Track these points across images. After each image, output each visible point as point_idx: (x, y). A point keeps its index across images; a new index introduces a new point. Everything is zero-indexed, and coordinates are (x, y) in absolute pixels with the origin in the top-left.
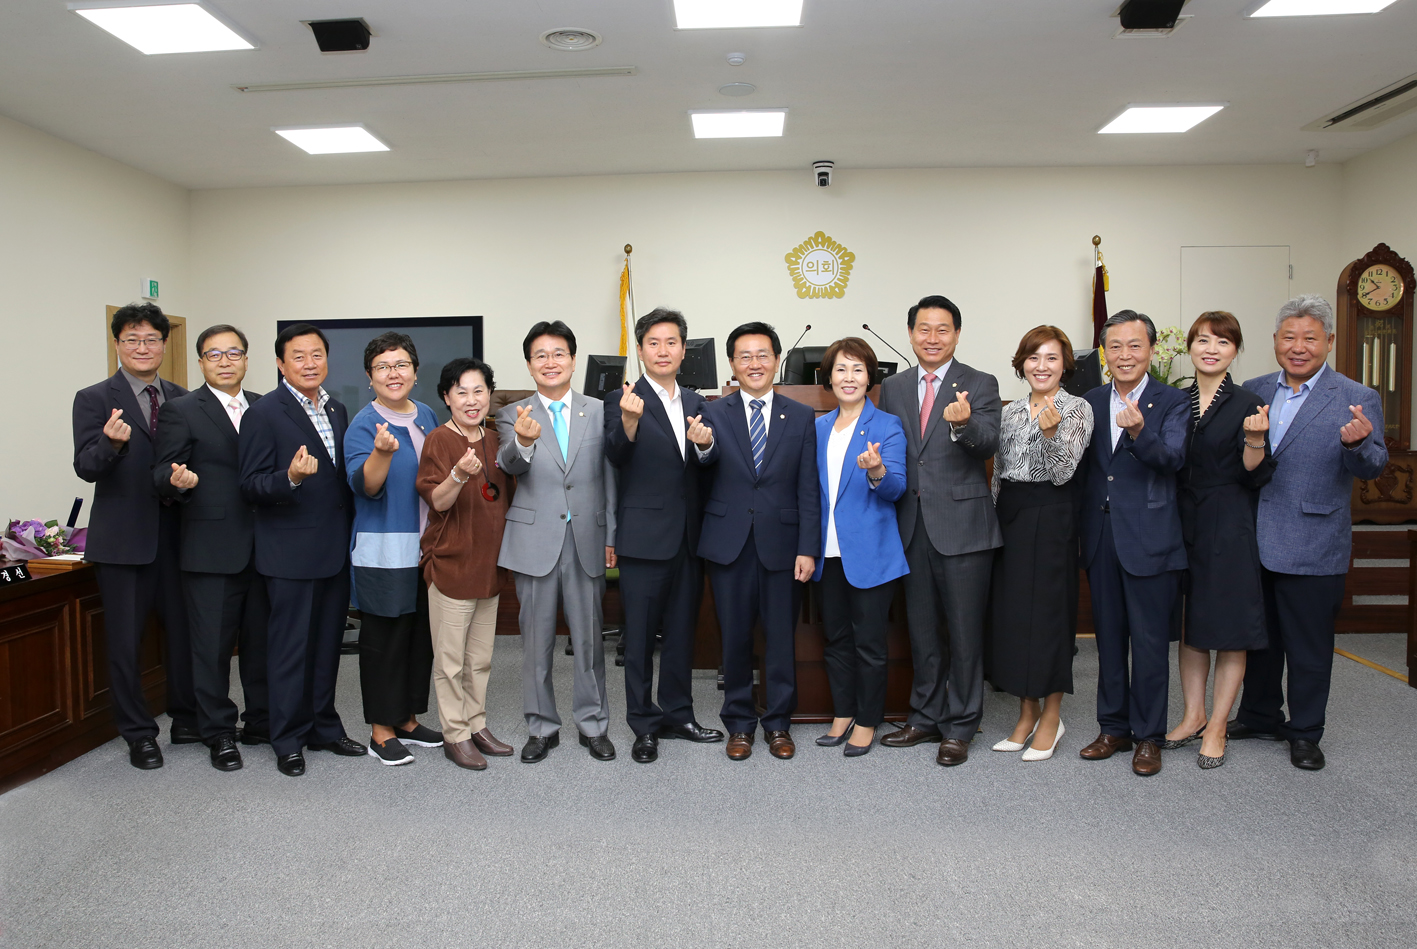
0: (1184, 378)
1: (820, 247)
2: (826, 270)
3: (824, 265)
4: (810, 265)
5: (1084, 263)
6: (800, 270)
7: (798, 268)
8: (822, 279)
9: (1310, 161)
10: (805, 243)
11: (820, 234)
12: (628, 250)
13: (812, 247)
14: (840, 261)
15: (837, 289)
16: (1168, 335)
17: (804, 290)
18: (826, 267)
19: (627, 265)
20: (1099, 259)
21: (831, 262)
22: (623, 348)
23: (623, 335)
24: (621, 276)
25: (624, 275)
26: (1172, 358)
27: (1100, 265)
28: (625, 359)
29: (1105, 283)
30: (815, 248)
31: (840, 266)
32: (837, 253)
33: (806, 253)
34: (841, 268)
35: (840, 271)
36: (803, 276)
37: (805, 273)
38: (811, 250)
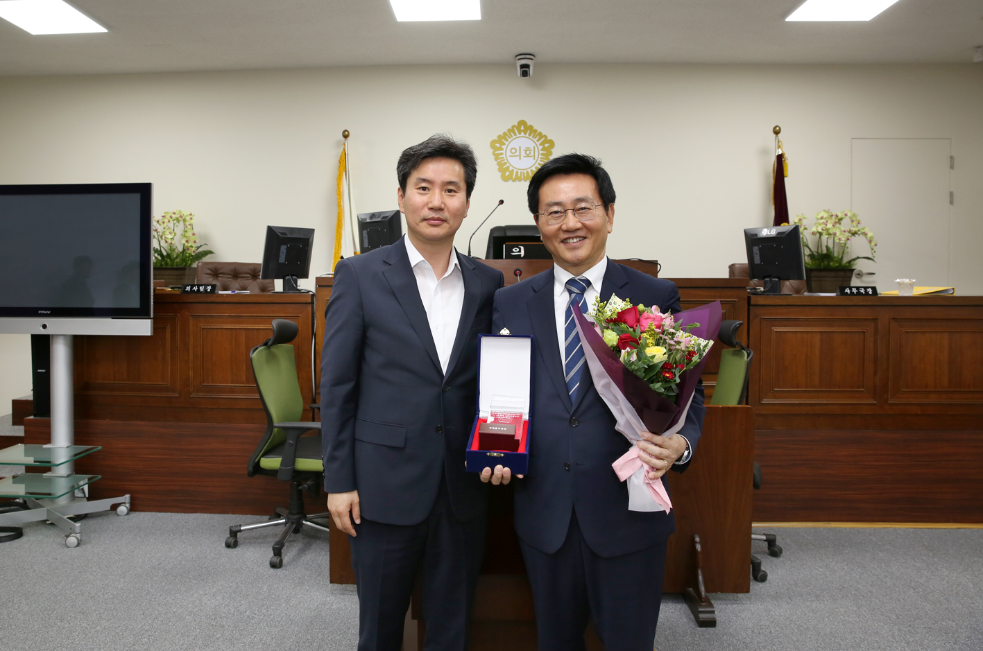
0: (858, 258)
1: (522, 134)
2: (528, 156)
3: (526, 151)
4: (513, 151)
5: (765, 152)
6: (504, 156)
7: (502, 154)
8: (524, 164)
10: (509, 130)
11: (522, 123)
12: (346, 135)
13: (515, 135)
14: (541, 147)
16: (841, 219)
17: (508, 173)
18: (528, 152)
19: (344, 149)
20: (779, 147)
21: (532, 148)
22: (338, 224)
23: (339, 213)
24: (339, 158)
25: (341, 158)
26: (848, 239)
27: (780, 153)
28: (312, 231)
29: (785, 169)
30: (518, 135)
31: (541, 152)
32: (538, 141)
33: (510, 140)
34: (542, 154)
35: (540, 156)
36: (506, 161)
37: (509, 158)
38: (514, 137)
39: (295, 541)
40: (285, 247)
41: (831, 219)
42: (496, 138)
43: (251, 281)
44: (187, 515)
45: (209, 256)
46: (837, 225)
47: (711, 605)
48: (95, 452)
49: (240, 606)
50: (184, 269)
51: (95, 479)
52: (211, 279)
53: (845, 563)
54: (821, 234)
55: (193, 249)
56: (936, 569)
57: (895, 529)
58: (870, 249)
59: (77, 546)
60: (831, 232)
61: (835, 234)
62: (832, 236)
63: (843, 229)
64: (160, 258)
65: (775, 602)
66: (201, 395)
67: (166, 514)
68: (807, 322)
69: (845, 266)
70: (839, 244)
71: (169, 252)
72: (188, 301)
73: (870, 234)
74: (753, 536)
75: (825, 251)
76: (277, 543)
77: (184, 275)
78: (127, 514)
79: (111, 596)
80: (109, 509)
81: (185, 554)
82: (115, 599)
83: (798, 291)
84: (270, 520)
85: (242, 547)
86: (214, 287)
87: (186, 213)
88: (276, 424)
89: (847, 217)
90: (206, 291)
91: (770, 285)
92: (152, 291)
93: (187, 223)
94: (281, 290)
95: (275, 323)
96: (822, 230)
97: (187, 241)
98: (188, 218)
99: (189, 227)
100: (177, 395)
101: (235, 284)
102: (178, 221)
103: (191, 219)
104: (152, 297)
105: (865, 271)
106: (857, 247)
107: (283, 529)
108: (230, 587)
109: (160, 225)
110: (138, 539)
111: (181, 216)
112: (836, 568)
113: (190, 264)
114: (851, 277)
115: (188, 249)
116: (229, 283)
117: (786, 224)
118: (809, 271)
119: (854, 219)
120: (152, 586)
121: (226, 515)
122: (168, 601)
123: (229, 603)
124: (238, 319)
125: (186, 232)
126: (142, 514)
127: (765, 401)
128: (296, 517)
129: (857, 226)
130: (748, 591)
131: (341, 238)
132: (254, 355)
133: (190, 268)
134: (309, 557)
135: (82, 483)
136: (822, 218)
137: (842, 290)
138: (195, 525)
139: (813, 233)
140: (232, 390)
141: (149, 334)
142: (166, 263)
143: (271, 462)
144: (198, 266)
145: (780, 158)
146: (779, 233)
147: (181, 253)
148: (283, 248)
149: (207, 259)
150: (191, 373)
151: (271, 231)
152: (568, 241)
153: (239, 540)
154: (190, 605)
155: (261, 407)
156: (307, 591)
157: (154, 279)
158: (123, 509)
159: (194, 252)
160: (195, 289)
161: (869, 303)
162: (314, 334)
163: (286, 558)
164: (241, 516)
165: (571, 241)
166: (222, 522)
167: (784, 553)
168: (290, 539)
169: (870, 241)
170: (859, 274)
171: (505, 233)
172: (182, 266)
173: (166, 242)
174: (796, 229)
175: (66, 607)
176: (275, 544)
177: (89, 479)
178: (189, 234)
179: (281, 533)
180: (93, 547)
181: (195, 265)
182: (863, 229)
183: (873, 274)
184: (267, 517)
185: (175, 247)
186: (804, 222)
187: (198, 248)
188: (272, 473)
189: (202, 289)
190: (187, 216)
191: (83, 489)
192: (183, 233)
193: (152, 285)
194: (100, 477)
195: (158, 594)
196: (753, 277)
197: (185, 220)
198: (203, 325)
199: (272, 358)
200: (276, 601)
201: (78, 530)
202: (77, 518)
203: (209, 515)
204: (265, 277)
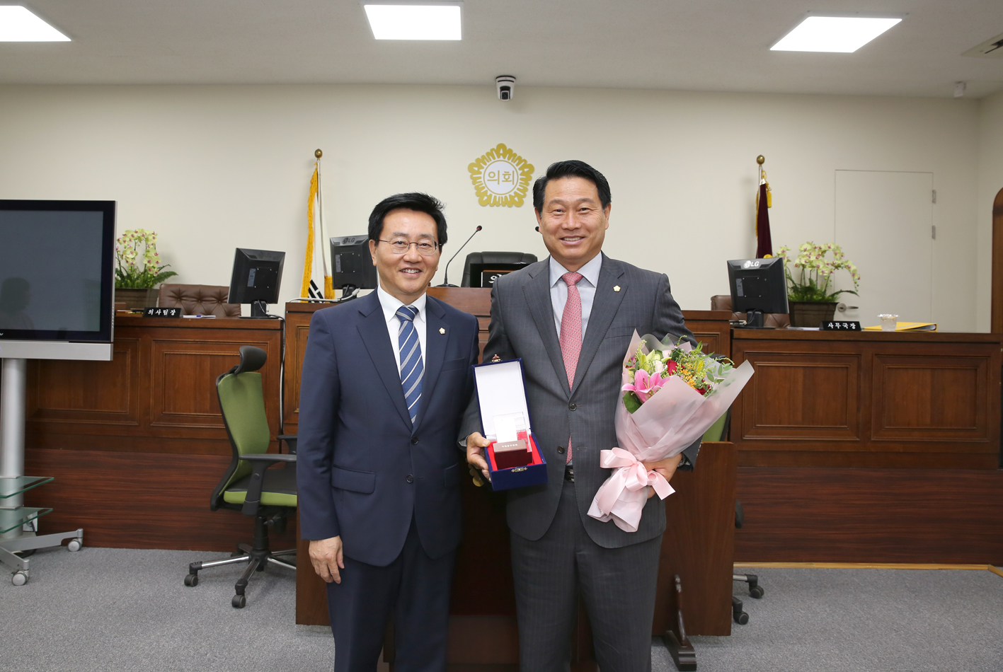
0: (841, 291)
1: (501, 158)
2: (507, 180)
3: (505, 175)
4: (492, 175)
5: (748, 181)
6: (482, 180)
7: (480, 178)
8: (502, 189)
9: (958, 93)
10: (488, 154)
11: (501, 146)
12: (318, 155)
13: (494, 158)
14: (520, 172)
15: (516, 199)
16: (824, 252)
17: (485, 198)
18: (507, 177)
19: (316, 169)
20: (763, 177)
21: (511, 173)
22: (309, 247)
23: (310, 236)
24: (311, 179)
25: (313, 179)
26: (831, 272)
27: (764, 183)
28: (283, 254)
29: (768, 199)
30: (497, 159)
31: (520, 177)
32: (517, 165)
33: (488, 164)
34: (521, 179)
35: (519, 181)
36: (484, 185)
37: (487, 183)
38: (493, 161)
39: (258, 579)
40: (255, 270)
41: (815, 251)
42: (474, 162)
43: (216, 304)
44: (143, 550)
45: (172, 277)
46: (821, 258)
47: (691, 648)
48: (47, 483)
49: (201, 648)
50: (145, 290)
51: (46, 512)
52: (174, 302)
53: (827, 605)
54: (804, 266)
55: (156, 270)
56: (918, 610)
57: (877, 570)
58: (853, 282)
59: (24, 584)
60: (814, 264)
61: (818, 267)
62: (816, 269)
63: (826, 262)
64: (120, 279)
65: (756, 645)
66: (162, 424)
67: (121, 550)
68: (791, 357)
69: (828, 300)
70: (823, 277)
71: (130, 272)
72: (150, 325)
73: (853, 268)
74: (735, 577)
75: (808, 284)
76: (240, 582)
77: (145, 297)
78: (79, 550)
79: (62, 638)
80: (60, 544)
81: (141, 592)
82: (66, 641)
83: (781, 325)
84: (232, 557)
85: (202, 585)
86: (178, 310)
87: (148, 232)
88: (242, 454)
89: (831, 250)
90: (169, 314)
91: (753, 319)
92: (113, 314)
93: (149, 243)
94: (249, 315)
95: (242, 350)
96: (806, 262)
97: (149, 262)
98: (151, 238)
99: (152, 246)
100: (137, 424)
101: (200, 308)
102: (140, 240)
103: (154, 238)
104: (113, 320)
105: (848, 305)
106: (840, 281)
107: (246, 566)
108: (191, 628)
109: (121, 244)
110: (91, 576)
111: (143, 236)
112: (818, 610)
113: (152, 286)
114: (834, 311)
115: (150, 270)
116: (193, 306)
117: (769, 256)
118: (792, 304)
119: (837, 251)
120: (106, 627)
121: (185, 551)
122: (123, 643)
123: (189, 645)
124: (203, 344)
125: (148, 251)
126: (96, 550)
127: (747, 437)
128: (260, 554)
129: (840, 259)
130: (729, 633)
131: (311, 262)
132: (220, 383)
133: (152, 290)
134: (273, 596)
135: (31, 516)
136: (805, 250)
137: (825, 325)
138: (152, 562)
139: (796, 266)
140: (195, 420)
141: (109, 360)
142: (127, 284)
143: (236, 496)
144: (160, 287)
145: (764, 188)
146: (762, 266)
147: (142, 273)
148: (252, 272)
149: (169, 281)
150: (152, 401)
151: (240, 254)
152: (407, 271)
153: (199, 578)
154: (146, 647)
155: (227, 437)
156: (271, 632)
157: (115, 301)
158: (75, 545)
159: (156, 273)
160: (159, 312)
161: (852, 339)
162: (282, 361)
163: (249, 597)
164: (201, 552)
165: (409, 271)
166: (182, 558)
167: (765, 595)
168: (254, 577)
169: (853, 275)
170: (842, 308)
171: (482, 260)
172: (144, 288)
173: (127, 262)
174: (780, 262)
175: (12, 650)
176: (238, 583)
177: (39, 513)
178: (152, 254)
179: (244, 571)
180: (42, 585)
181: (157, 287)
182: (847, 262)
183: (856, 308)
184: (229, 554)
185: (136, 267)
186: (788, 254)
187: (161, 268)
188: (237, 507)
189: (165, 312)
190: (150, 235)
191: (32, 523)
192: (144, 252)
193: (113, 308)
194: (51, 509)
195: (113, 636)
196: (735, 310)
197: (147, 240)
198: (166, 351)
199: (238, 386)
200: (239, 643)
201: (26, 567)
202: (25, 554)
203: (167, 551)
204: (232, 301)
